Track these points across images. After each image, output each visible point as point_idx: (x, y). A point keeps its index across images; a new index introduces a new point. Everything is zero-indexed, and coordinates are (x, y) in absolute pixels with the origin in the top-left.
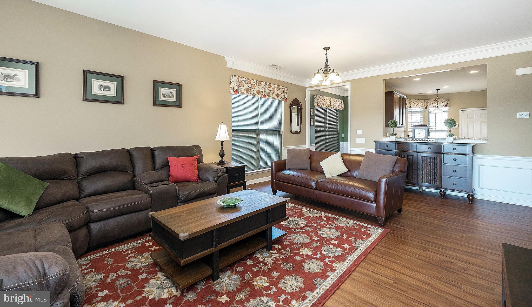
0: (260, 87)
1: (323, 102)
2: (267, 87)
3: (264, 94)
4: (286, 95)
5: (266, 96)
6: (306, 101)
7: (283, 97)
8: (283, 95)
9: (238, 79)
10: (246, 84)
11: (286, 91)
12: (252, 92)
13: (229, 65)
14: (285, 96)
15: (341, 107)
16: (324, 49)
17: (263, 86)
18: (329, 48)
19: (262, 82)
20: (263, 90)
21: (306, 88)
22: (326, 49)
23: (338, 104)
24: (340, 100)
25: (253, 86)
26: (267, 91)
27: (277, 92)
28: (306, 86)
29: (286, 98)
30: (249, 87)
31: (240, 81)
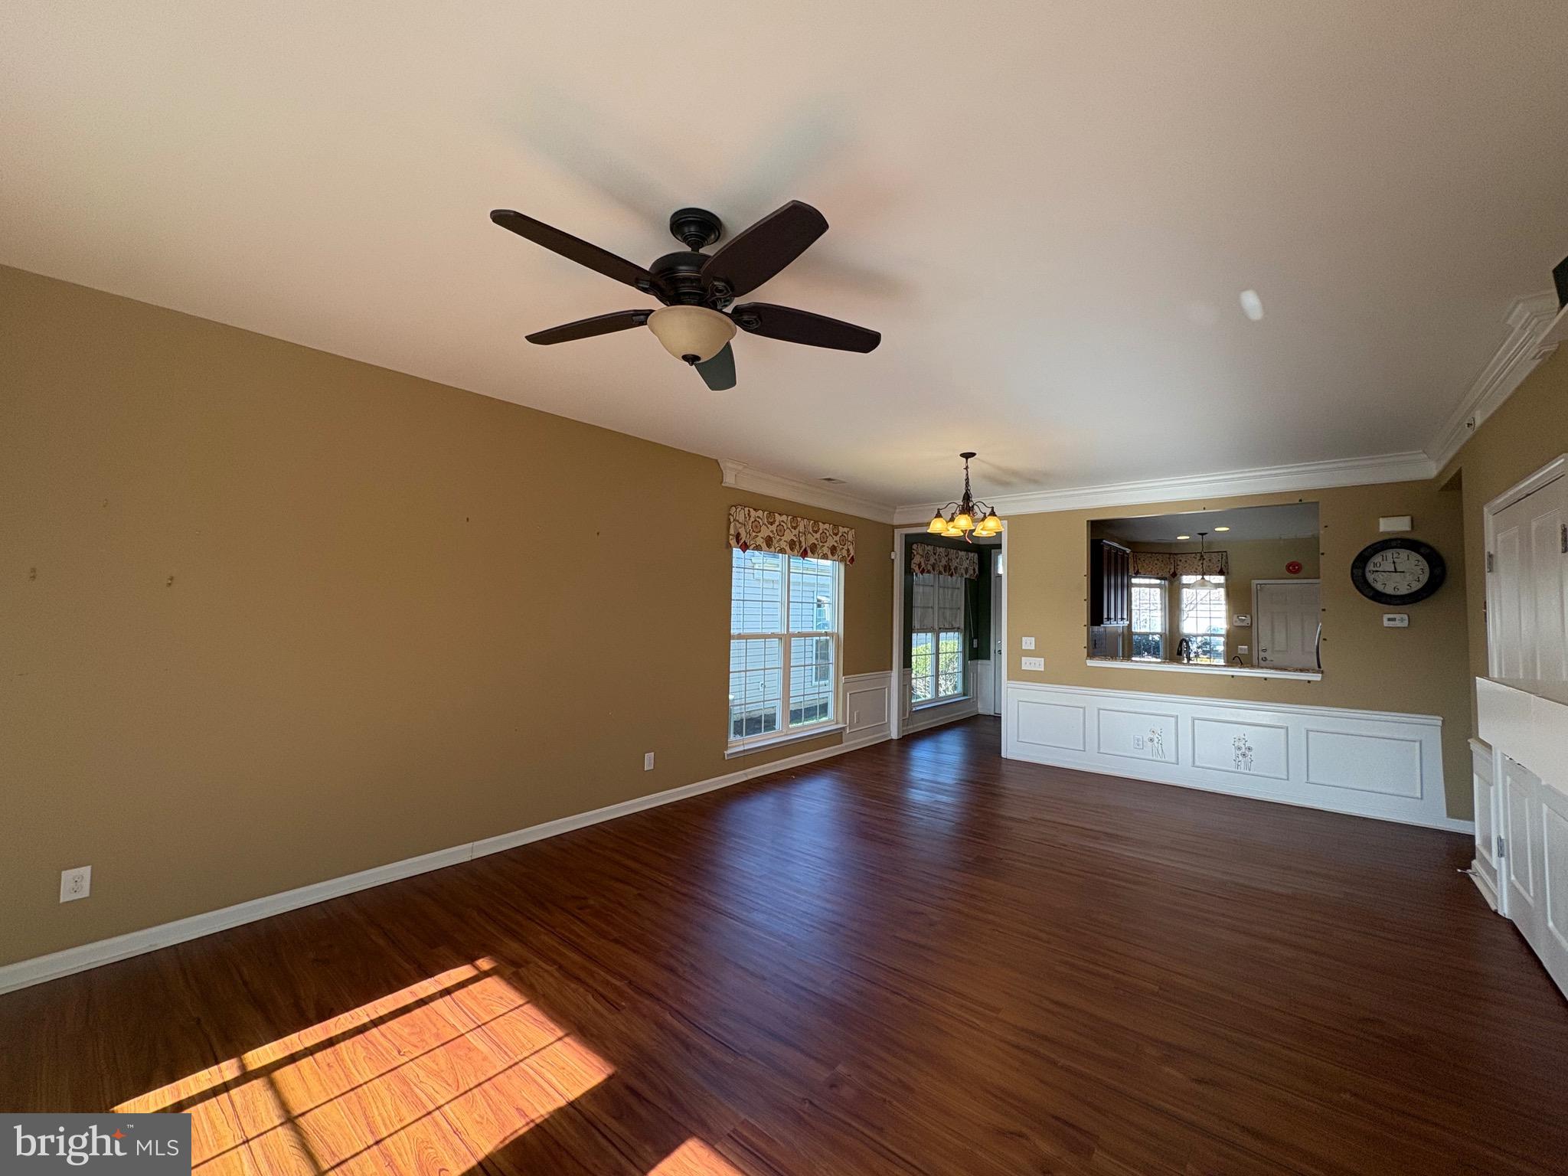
0: (795, 532)
1: (932, 561)
2: (811, 531)
3: (803, 549)
4: (851, 548)
5: (809, 551)
6: (893, 560)
7: (845, 553)
8: (846, 547)
9: (749, 514)
10: (765, 525)
11: (850, 538)
12: (777, 545)
13: (729, 480)
14: (848, 550)
15: (972, 572)
16: (963, 455)
17: (801, 528)
18: (973, 455)
19: (799, 519)
20: (802, 539)
21: (894, 527)
22: (967, 456)
23: (966, 564)
24: (971, 555)
25: (781, 532)
26: (812, 540)
27: (831, 542)
28: (896, 522)
29: (851, 556)
30: (772, 531)
31: (752, 519)
